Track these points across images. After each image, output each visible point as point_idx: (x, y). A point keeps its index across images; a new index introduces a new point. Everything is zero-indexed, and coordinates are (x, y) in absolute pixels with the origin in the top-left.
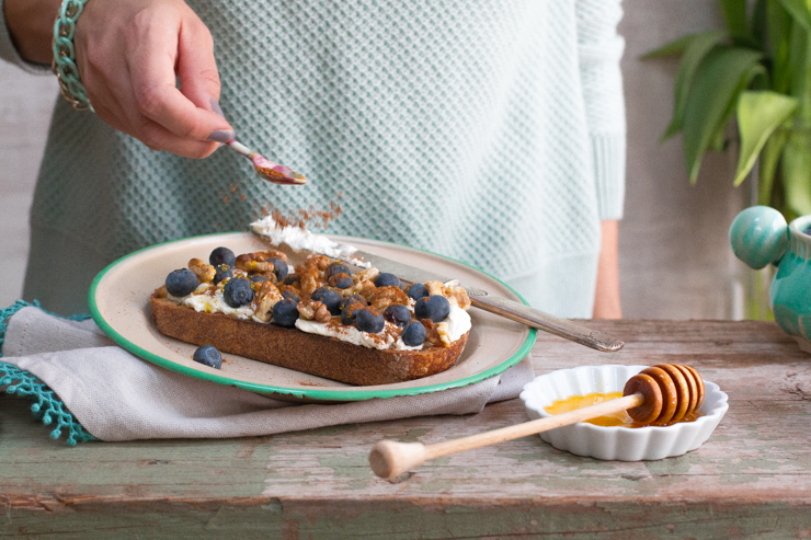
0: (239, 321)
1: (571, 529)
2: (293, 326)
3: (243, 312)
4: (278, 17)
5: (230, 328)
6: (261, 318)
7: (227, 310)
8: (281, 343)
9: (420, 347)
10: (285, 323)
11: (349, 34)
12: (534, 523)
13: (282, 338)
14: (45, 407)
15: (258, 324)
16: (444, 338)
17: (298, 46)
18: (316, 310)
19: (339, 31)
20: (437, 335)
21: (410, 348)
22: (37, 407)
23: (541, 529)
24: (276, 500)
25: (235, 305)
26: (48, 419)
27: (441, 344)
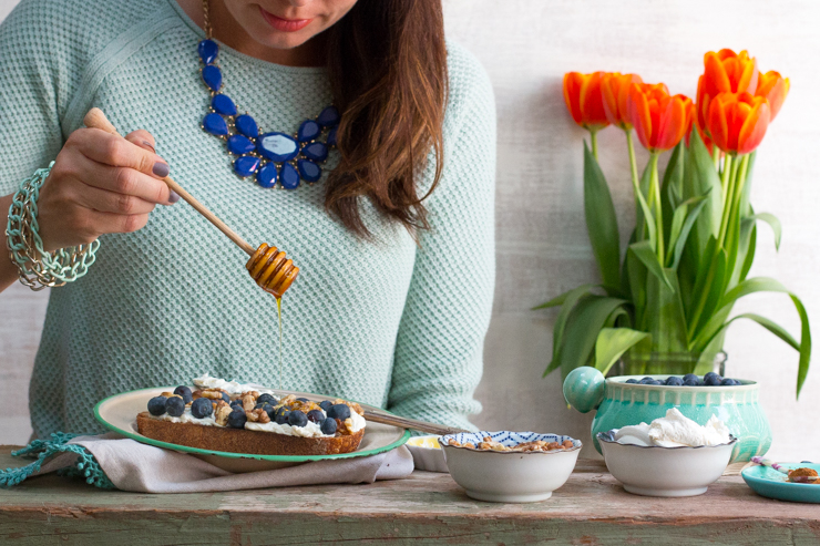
0: (204, 427)
1: (421, 535)
2: (243, 427)
3: (207, 421)
4: (189, 330)
5: (197, 433)
6: (220, 424)
7: (195, 421)
8: (234, 440)
9: (333, 436)
10: (238, 424)
11: (237, 343)
12: (396, 530)
13: (235, 437)
14: (87, 465)
15: (218, 428)
16: (350, 428)
17: (202, 351)
18: (260, 414)
19: (231, 340)
20: (345, 427)
21: (326, 436)
22: (81, 466)
23: (401, 535)
24: (227, 512)
25: (201, 417)
26: (88, 473)
27: (348, 432)
